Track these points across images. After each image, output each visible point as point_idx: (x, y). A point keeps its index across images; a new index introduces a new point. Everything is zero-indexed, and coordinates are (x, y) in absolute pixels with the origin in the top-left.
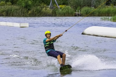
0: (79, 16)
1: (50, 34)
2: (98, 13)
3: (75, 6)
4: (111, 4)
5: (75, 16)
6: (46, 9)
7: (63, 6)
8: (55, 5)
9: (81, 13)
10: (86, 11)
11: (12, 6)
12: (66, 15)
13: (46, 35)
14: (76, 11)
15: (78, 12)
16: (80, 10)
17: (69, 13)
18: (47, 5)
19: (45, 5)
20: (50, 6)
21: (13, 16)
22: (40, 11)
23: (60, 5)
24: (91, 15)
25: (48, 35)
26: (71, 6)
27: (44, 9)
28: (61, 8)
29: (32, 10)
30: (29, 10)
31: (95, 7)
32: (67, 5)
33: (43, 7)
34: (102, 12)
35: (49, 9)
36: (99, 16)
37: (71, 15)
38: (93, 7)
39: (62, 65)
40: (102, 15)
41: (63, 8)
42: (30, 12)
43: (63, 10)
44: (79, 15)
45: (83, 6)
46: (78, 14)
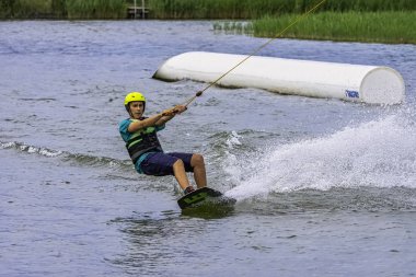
0: (140, 18)
1: (143, 104)
2: (205, 9)
5: (130, 16)
9: (150, 8)
12: (98, 14)
14: (132, 1)
15: (139, 3)
17: (107, 8)
24: (183, 13)
25: (135, 106)
34: (217, 5)
36: (208, 17)
37: (116, 16)
40: (220, 15)
44: (141, 14)
46: (140, 12)
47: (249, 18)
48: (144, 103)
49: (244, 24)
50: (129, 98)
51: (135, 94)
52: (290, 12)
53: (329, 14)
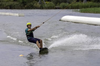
0: (58, 9)
2: (70, 7)
3: (56, 2)
4: (80, 1)
5: (56, 8)
6: (36, 4)
7: (48, 2)
8: (43, 2)
9: (60, 7)
10: (63, 5)
11: (14, 2)
12: (50, 8)
13: (27, 26)
14: (56, 6)
15: (58, 6)
16: (59, 5)
17: (51, 7)
18: (37, 2)
19: (36, 2)
20: (39, 2)
21: (14, 8)
22: (32, 6)
23: (46, 1)
26: (53, 2)
27: (35, 5)
28: (46, 4)
29: (27, 5)
30: (25, 5)
31: (69, 3)
32: (51, 2)
33: (35, 3)
35: (38, 4)
38: (68, 3)
39: (40, 48)
41: (48, 4)
42: (26, 6)
43: (48, 5)
45: (61, 2)
46: (58, 7)
47: (80, 9)
48: (31, 25)
49: (79, 10)
50: (28, 24)
51: (29, 23)
52: (88, 8)
53: (96, 8)
